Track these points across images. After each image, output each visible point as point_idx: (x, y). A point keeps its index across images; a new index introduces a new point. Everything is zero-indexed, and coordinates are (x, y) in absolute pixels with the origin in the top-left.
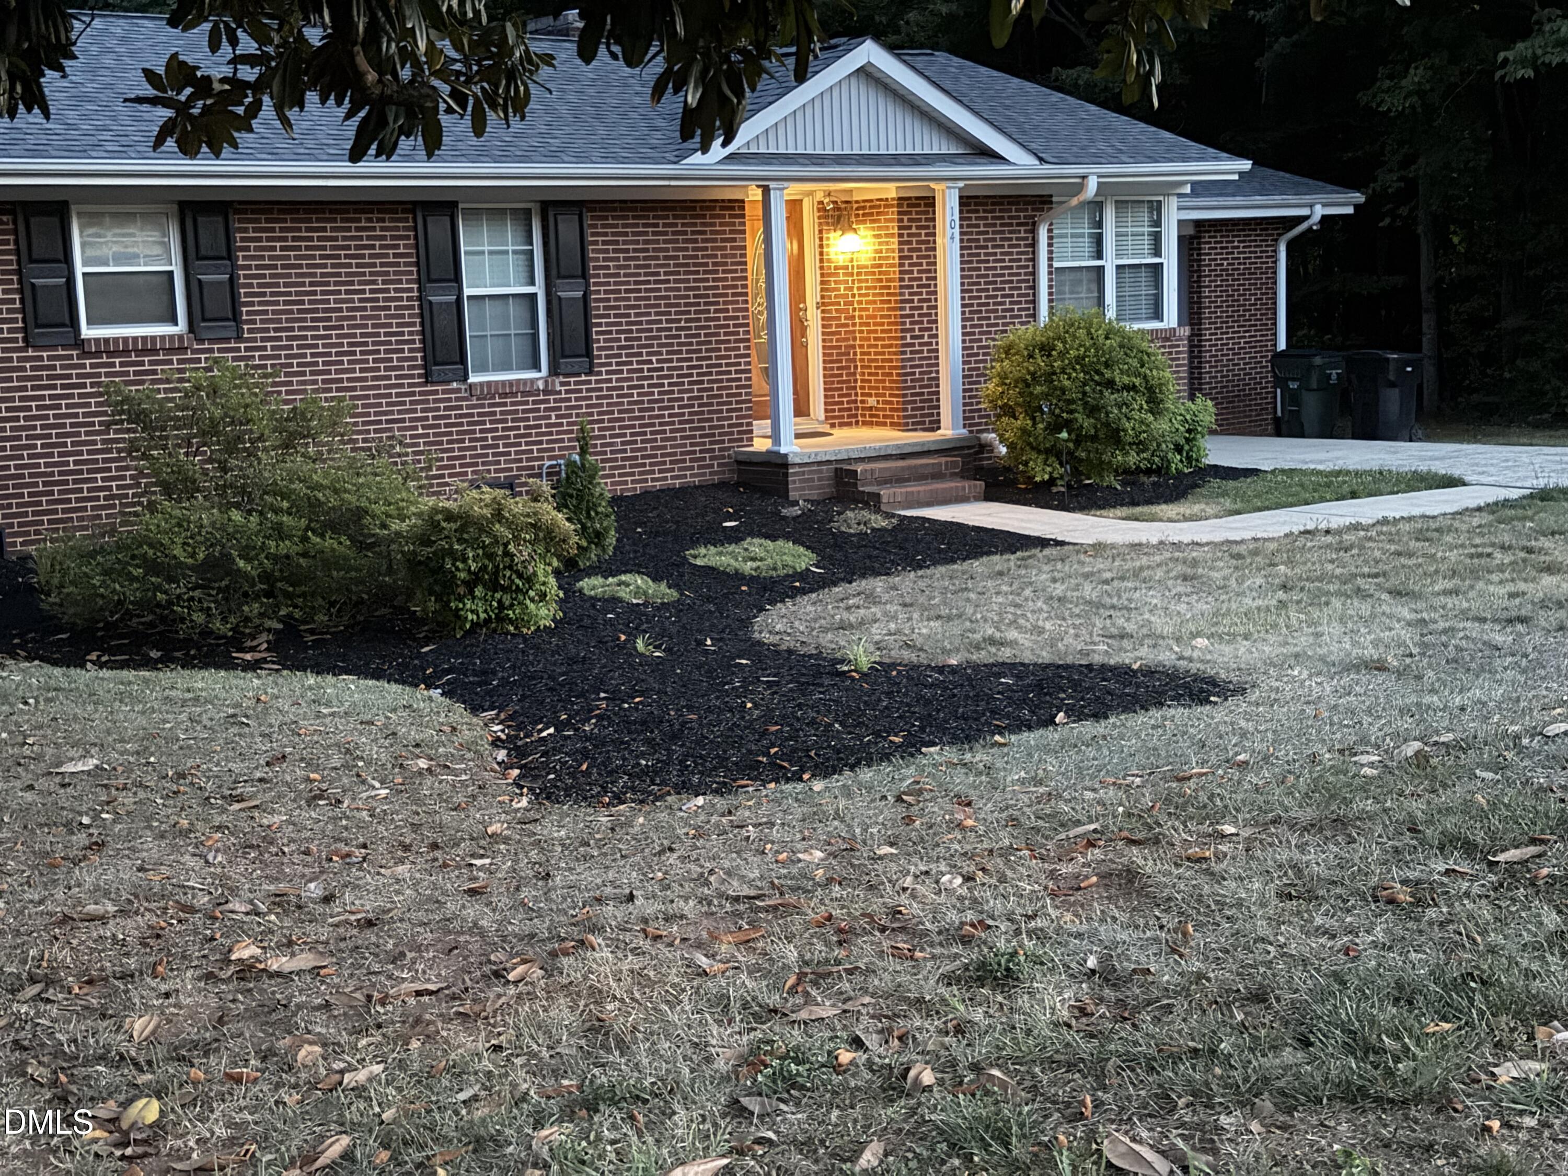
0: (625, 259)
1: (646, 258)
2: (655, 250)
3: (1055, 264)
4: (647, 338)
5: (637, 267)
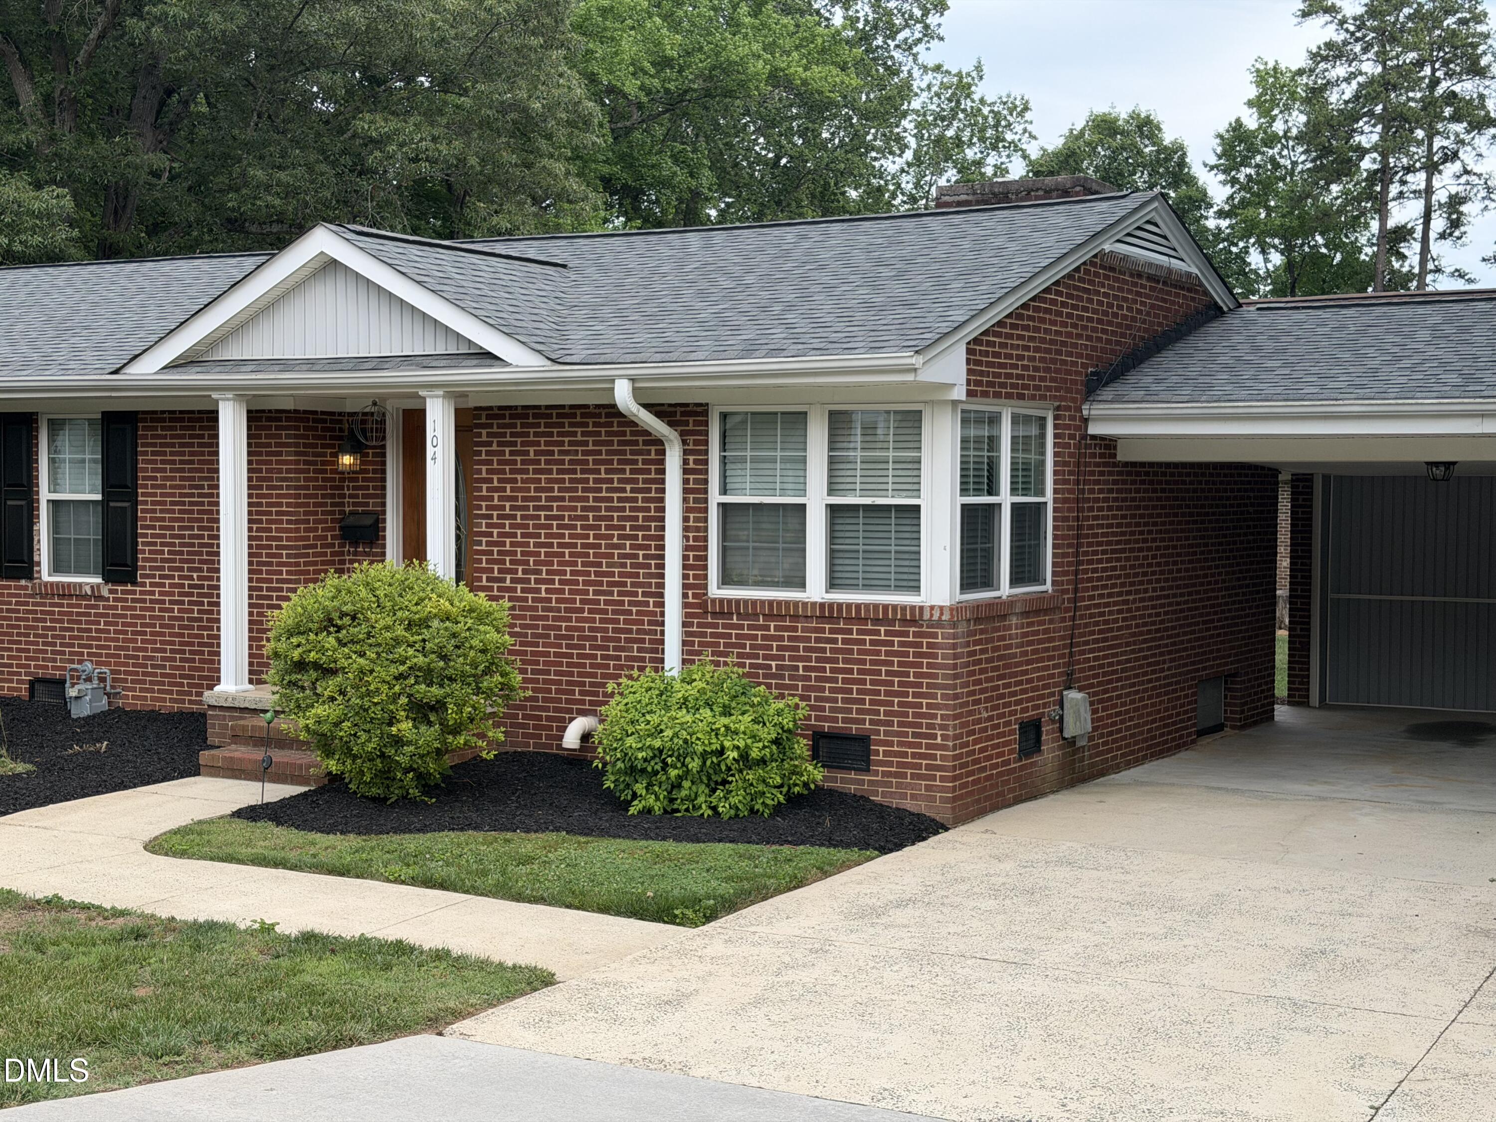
0: (171, 470)
1: (190, 470)
2: (200, 462)
3: (715, 498)
4: (189, 553)
5: (182, 479)
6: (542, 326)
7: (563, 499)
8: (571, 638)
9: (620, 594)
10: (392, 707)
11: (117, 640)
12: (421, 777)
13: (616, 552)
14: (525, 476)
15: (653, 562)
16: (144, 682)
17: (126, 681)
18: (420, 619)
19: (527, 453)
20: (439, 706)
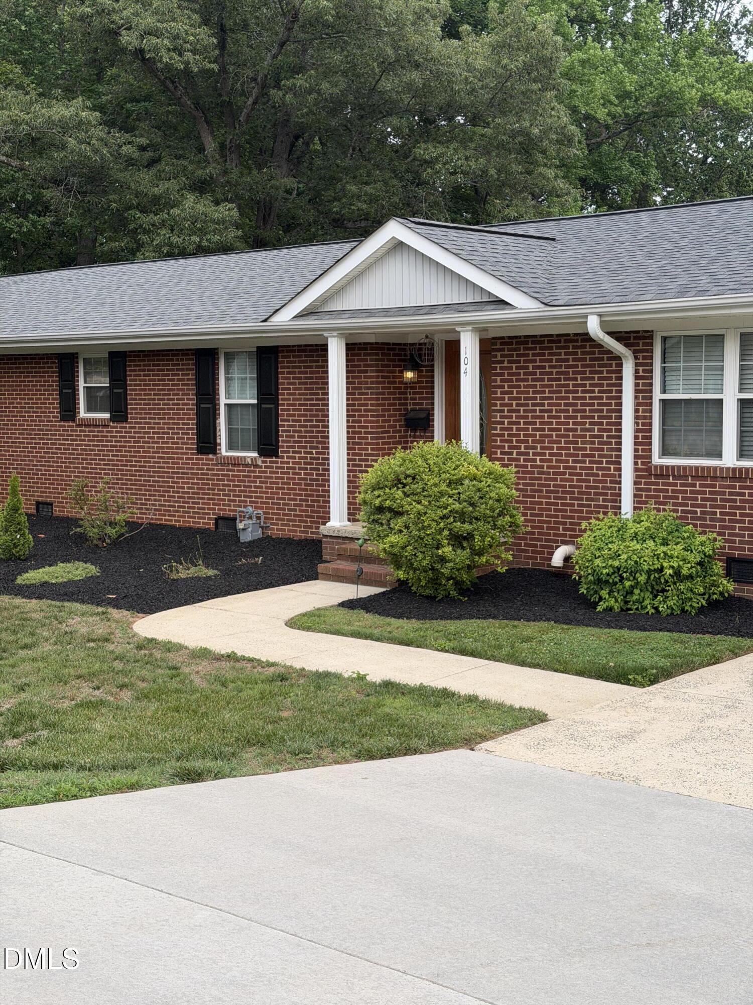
0: (299, 384)
1: (311, 383)
2: (317, 378)
3: (657, 395)
4: (310, 437)
5: (306, 389)
6: (538, 280)
7: (551, 398)
8: (558, 492)
9: (590, 462)
10: (438, 537)
11: (267, 493)
12: (458, 583)
13: (588, 434)
14: (526, 383)
15: (613, 441)
16: (284, 520)
17: (272, 519)
18: (457, 479)
19: (527, 368)
20: (470, 537)
